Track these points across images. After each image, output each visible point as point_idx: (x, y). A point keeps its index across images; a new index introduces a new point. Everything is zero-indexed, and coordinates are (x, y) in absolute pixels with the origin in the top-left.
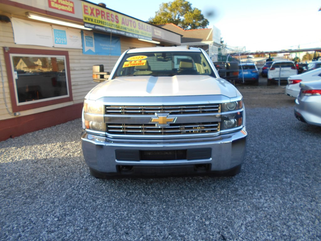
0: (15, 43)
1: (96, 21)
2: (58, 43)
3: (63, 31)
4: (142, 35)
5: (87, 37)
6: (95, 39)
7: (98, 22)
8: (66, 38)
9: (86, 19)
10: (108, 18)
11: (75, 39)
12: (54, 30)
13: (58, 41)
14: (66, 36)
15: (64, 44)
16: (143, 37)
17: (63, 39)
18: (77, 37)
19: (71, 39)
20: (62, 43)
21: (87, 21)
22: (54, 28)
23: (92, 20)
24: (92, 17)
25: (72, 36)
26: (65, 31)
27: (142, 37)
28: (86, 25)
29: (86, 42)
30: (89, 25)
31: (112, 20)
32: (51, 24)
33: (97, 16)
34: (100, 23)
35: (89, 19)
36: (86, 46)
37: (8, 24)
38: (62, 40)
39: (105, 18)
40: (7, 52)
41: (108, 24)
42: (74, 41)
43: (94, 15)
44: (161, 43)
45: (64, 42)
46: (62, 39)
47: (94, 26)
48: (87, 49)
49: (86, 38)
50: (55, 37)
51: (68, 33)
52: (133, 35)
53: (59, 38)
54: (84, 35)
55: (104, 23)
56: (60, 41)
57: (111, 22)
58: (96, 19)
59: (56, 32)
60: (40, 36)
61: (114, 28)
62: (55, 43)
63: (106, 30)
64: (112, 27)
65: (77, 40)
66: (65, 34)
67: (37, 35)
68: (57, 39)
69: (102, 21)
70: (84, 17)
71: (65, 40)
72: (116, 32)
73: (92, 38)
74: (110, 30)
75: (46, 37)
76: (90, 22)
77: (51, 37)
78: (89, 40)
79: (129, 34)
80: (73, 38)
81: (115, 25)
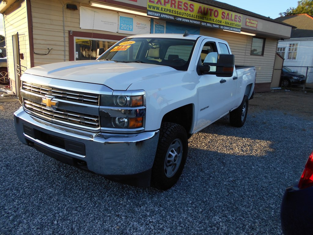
0: (81, 28)
1: (164, 10)
2: (124, 29)
3: (130, 18)
4: (226, 25)
5: (157, 25)
6: (166, 28)
7: (166, 10)
8: (132, 25)
9: (150, 7)
10: (180, 7)
11: (142, 27)
12: (120, 17)
13: (123, 27)
14: (132, 23)
15: (129, 30)
16: (228, 28)
17: (129, 26)
18: (145, 25)
19: (138, 27)
20: (128, 29)
21: (152, 9)
22: (120, 16)
23: (158, 8)
24: (159, 5)
25: (139, 24)
26: (132, 19)
27: (226, 28)
28: (149, 13)
29: (155, 30)
30: (154, 13)
31: (184, 9)
32: (118, 12)
33: (165, 5)
34: (168, 12)
35: (154, 8)
36: (155, 33)
37: (76, 12)
38: (127, 27)
39: (175, 7)
40: (72, 35)
41: (179, 13)
42: (141, 28)
43: (161, 4)
44: (256, 35)
45: (129, 28)
47: (159, 14)
49: (155, 26)
50: (121, 24)
51: (135, 21)
52: (212, 25)
54: (154, 23)
55: (174, 11)
56: (125, 28)
57: (183, 11)
58: (163, 7)
59: (123, 19)
60: (105, 22)
61: (186, 17)
62: (120, 29)
63: (175, 18)
64: (184, 16)
65: (145, 27)
66: (132, 22)
67: (102, 21)
68: (122, 25)
69: (172, 9)
70: (149, 5)
71: (131, 27)
72: (188, 21)
73: (164, 26)
74: (181, 19)
75: (111, 24)
76: (156, 10)
77: (116, 23)
78: (160, 28)
79: (206, 24)
80: (140, 25)
81: (187, 14)
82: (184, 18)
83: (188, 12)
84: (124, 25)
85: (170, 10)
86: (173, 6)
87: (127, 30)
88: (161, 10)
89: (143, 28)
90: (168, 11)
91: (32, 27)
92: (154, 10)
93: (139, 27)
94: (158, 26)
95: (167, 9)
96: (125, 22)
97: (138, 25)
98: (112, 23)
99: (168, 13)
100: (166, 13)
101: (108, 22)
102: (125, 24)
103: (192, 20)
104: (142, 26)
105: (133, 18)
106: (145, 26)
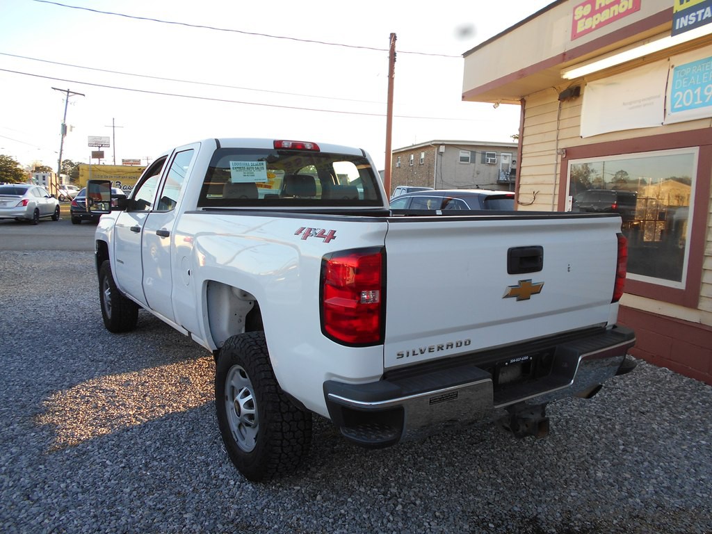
2: (684, 108)
3: (709, 60)
13: (681, 102)
15: (704, 104)
20: (699, 102)
22: (675, 66)
38: (695, 96)
40: (564, 157)
45: (703, 97)
46: (699, 90)
50: (674, 92)
53: (686, 92)
56: (688, 100)
60: (630, 103)
62: (672, 109)
67: (624, 104)
68: (678, 96)
71: (709, 90)
75: (647, 102)
84: (683, 93)
87: (696, 107)
96: (689, 80)
98: (649, 99)
101: (639, 101)
102: (687, 89)
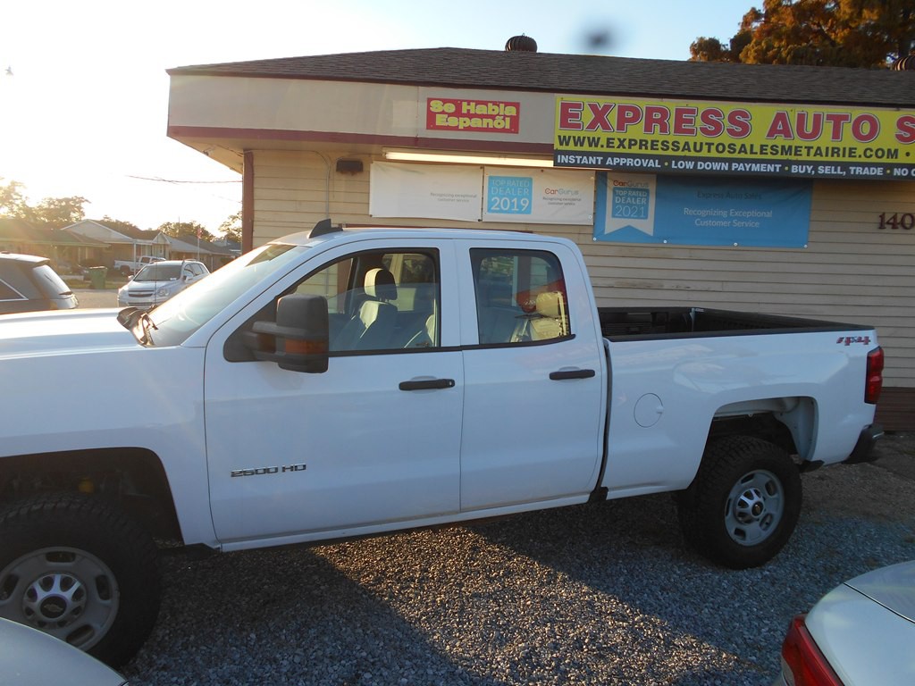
0: (371, 216)
1: (617, 144)
2: (501, 211)
3: (524, 179)
6: (660, 196)
7: (626, 143)
8: (530, 197)
9: (564, 141)
10: (685, 126)
11: (565, 200)
12: (491, 177)
13: (499, 206)
14: (530, 192)
15: (520, 212)
17: (519, 201)
18: (577, 193)
19: (551, 199)
21: (571, 147)
22: (489, 175)
23: (594, 142)
25: (554, 192)
26: (531, 180)
28: (563, 158)
29: (614, 204)
30: (579, 158)
31: (704, 130)
32: (482, 166)
33: (621, 128)
34: (636, 147)
35: (579, 141)
36: (613, 216)
37: (359, 177)
38: (512, 204)
39: (664, 130)
41: (681, 145)
42: (560, 204)
43: (606, 127)
45: (519, 206)
46: (515, 200)
47: (600, 158)
48: (612, 224)
49: (615, 193)
51: (541, 185)
52: (846, 170)
53: (504, 199)
54: (610, 184)
55: (659, 144)
56: (505, 206)
57: (701, 138)
58: (617, 135)
59: (498, 183)
60: (441, 195)
61: (714, 154)
62: (489, 210)
63: (666, 164)
64: (704, 153)
65: (574, 200)
66: (530, 188)
67: (431, 194)
68: (496, 200)
69: (649, 138)
70: (559, 137)
71: (525, 202)
72: (725, 167)
73: (647, 191)
74: (690, 165)
75: (461, 198)
76: (586, 148)
77: (475, 196)
78: (631, 197)
79: (815, 169)
80: (557, 195)
81: (720, 144)
82: (705, 160)
83: (725, 138)
84: (501, 199)
85: (641, 141)
86: (658, 128)
87: (513, 213)
88: (608, 146)
89: (568, 202)
90: (635, 144)
91: (253, 221)
92: (578, 148)
93: (554, 201)
94: (624, 193)
95: (630, 140)
96: (505, 190)
97: (550, 196)
98: (465, 196)
99: (635, 150)
100: (627, 151)
101: (452, 196)
102: (504, 196)
103: (739, 161)
104: (563, 196)
105: (533, 177)
106: (575, 197)
